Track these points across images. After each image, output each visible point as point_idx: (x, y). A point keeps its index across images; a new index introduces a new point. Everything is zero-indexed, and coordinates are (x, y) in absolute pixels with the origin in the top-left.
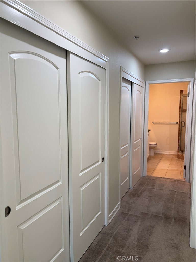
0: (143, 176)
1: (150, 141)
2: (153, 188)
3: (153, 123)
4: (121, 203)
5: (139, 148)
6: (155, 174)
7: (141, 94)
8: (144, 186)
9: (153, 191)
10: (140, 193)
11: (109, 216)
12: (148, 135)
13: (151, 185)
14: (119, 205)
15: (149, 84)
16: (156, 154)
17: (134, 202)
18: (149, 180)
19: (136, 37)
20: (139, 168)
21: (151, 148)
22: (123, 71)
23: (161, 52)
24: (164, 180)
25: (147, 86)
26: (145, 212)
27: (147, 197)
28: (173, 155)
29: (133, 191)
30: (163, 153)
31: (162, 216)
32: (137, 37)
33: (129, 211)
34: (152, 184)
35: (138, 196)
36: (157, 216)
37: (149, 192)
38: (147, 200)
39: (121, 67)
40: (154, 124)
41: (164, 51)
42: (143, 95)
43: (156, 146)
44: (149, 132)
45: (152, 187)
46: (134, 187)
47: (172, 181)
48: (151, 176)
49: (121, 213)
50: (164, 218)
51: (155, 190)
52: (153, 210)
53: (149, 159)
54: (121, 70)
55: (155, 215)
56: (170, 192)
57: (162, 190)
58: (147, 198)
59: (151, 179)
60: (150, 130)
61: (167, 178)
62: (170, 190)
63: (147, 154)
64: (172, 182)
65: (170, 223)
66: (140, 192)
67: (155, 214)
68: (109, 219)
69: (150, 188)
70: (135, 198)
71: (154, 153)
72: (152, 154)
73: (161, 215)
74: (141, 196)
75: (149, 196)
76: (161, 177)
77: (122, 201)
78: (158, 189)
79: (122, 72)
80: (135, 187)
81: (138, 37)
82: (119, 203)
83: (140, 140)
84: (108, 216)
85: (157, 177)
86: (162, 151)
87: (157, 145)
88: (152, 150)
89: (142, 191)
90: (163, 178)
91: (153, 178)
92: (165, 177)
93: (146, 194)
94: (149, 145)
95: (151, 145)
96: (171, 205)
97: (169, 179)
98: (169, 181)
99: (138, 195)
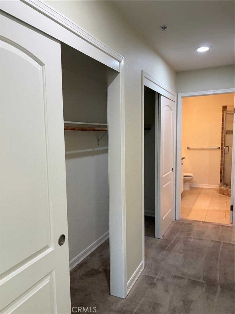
0: (175, 220)
1: (184, 172)
2: (189, 238)
3: (188, 148)
4: (145, 260)
5: (169, 182)
6: (192, 217)
7: (171, 110)
8: (177, 235)
9: (190, 242)
10: (172, 245)
11: (127, 284)
12: (182, 164)
13: (187, 233)
14: (143, 265)
15: (182, 97)
16: (192, 188)
17: (163, 259)
18: (183, 225)
19: (162, 28)
20: (171, 209)
21: (185, 181)
22: (145, 77)
23: (198, 52)
24: (204, 225)
25: (180, 100)
26: (179, 276)
27: (181, 251)
28: (214, 189)
29: (162, 243)
30: (201, 187)
31: (204, 282)
32: (164, 28)
33: (156, 274)
34: (188, 231)
35: (170, 250)
36: (197, 282)
37: (183, 243)
38: (182, 255)
39: (142, 71)
40: (189, 150)
41: (203, 49)
42: (174, 111)
43: (192, 179)
44: (183, 160)
45: (187, 235)
46: (163, 236)
47: (215, 226)
48: (186, 220)
49: (145, 276)
50: (205, 285)
51: (192, 240)
52: (191, 271)
53: (183, 195)
54: (143, 75)
55: (193, 281)
56: (213, 243)
57: (202, 240)
58: (182, 253)
59: (186, 223)
60: (184, 158)
61: (207, 222)
62: (212, 241)
63: (180, 190)
64: (214, 228)
65: (215, 293)
66: (172, 243)
67: (193, 279)
68: (127, 288)
69: (184, 237)
70: (164, 253)
71: (190, 187)
72: (187, 189)
73: (202, 281)
74: (173, 250)
75: (184, 250)
76: (199, 220)
77: (147, 257)
78: (196, 239)
79: (144, 79)
80: (165, 235)
81: (166, 27)
82: (143, 262)
83: (171, 171)
84: (125, 284)
85: (194, 221)
86: (200, 184)
87: (194, 176)
88: (187, 183)
89: (174, 241)
90: (203, 222)
91: (188, 223)
92: (205, 221)
93: (179, 246)
94: (183, 178)
95: (186, 178)
96: (215, 264)
97: (211, 223)
98: (210, 226)
99: (168, 248)
